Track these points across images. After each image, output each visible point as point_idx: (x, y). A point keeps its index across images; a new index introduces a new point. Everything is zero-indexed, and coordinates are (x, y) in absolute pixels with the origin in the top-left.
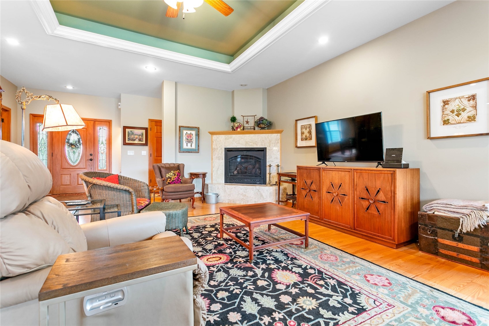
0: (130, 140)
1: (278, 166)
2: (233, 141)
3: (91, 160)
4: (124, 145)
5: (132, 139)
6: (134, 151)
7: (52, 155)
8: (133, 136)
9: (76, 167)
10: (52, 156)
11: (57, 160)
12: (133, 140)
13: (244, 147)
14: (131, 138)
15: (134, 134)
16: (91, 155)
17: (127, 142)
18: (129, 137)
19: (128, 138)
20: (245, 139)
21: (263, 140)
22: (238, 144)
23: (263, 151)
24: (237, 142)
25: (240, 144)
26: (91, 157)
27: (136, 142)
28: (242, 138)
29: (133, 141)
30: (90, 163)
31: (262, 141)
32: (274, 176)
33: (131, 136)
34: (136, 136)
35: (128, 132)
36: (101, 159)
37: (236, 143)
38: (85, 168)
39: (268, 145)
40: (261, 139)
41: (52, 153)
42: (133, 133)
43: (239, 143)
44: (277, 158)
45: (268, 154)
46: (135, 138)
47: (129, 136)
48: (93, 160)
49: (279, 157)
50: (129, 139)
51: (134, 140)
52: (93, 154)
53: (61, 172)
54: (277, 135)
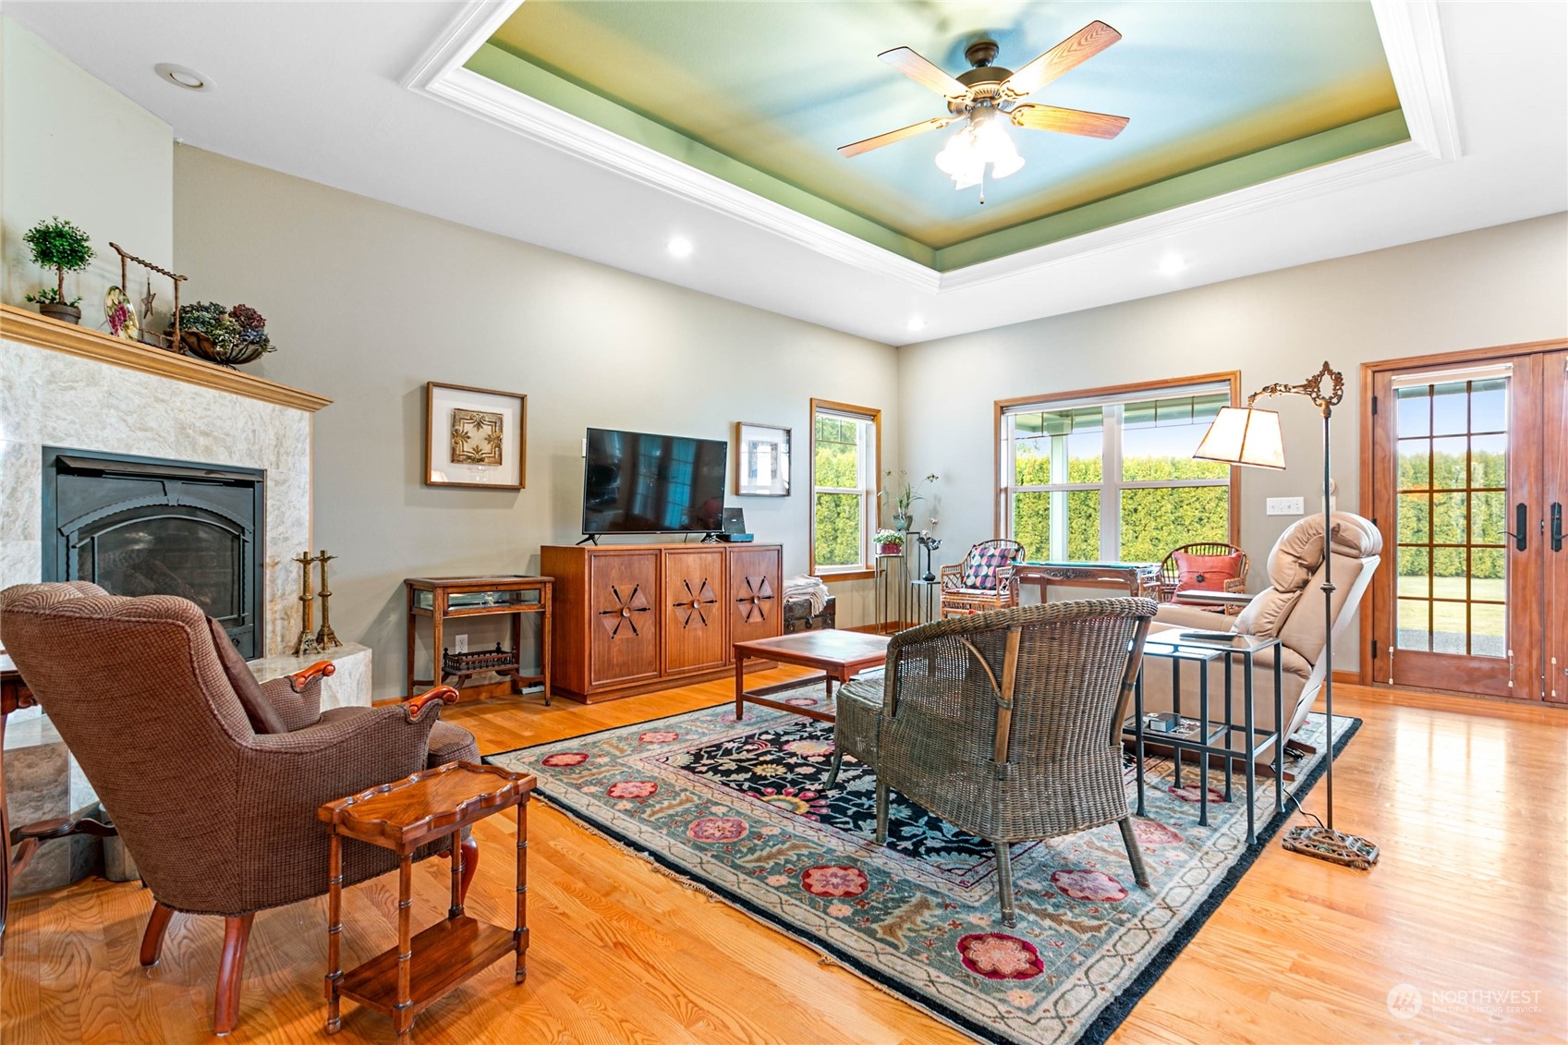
1: (305, 561)
2: (109, 407)
13: (172, 457)
20: (172, 410)
21: (254, 431)
22: (141, 434)
23: (250, 484)
24: (130, 420)
25: (149, 434)
28: (158, 400)
31: (251, 435)
32: (292, 608)
37: (125, 421)
39: (273, 458)
40: (246, 423)
43: (141, 429)
44: (298, 523)
45: (273, 505)
49: (307, 517)
54: (301, 419)
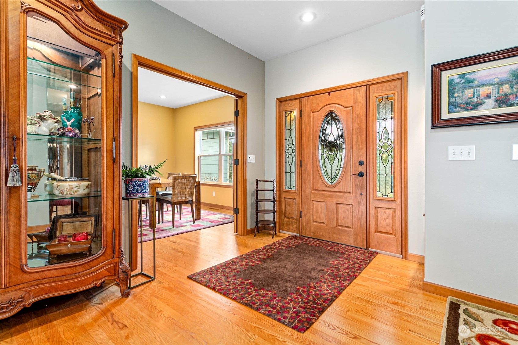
0: (458, 109)
3: (361, 175)
4: (433, 127)
5: (467, 104)
6: (473, 147)
7: (301, 165)
8: (469, 92)
9: (335, 189)
10: (301, 167)
11: (306, 173)
12: (471, 107)
14: (464, 101)
15: (476, 83)
16: (361, 163)
17: (445, 115)
18: (453, 100)
19: (450, 104)
26: (360, 167)
27: (482, 112)
29: (472, 109)
30: (359, 181)
33: (463, 92)
34: (484, 91)
35: (451, 82)
36: (382, 172)
38: (350, 193)
41: (301, 161)
42: (470, 81)
46: (478, 97)
47: (453, 93)
48: (365, 176)
50: (453, 106)
51: (476, 106)
52: (364, 160)
53: (312, 196)
